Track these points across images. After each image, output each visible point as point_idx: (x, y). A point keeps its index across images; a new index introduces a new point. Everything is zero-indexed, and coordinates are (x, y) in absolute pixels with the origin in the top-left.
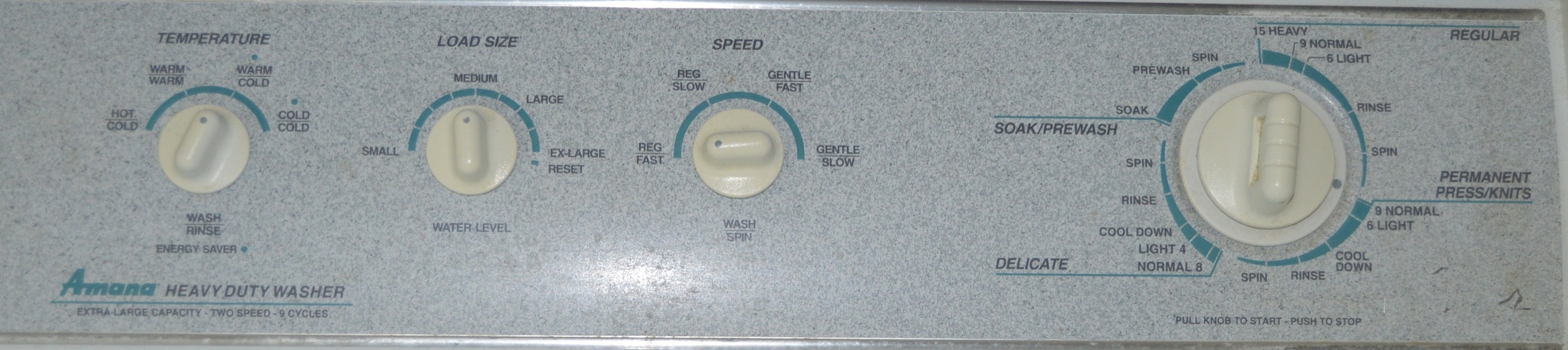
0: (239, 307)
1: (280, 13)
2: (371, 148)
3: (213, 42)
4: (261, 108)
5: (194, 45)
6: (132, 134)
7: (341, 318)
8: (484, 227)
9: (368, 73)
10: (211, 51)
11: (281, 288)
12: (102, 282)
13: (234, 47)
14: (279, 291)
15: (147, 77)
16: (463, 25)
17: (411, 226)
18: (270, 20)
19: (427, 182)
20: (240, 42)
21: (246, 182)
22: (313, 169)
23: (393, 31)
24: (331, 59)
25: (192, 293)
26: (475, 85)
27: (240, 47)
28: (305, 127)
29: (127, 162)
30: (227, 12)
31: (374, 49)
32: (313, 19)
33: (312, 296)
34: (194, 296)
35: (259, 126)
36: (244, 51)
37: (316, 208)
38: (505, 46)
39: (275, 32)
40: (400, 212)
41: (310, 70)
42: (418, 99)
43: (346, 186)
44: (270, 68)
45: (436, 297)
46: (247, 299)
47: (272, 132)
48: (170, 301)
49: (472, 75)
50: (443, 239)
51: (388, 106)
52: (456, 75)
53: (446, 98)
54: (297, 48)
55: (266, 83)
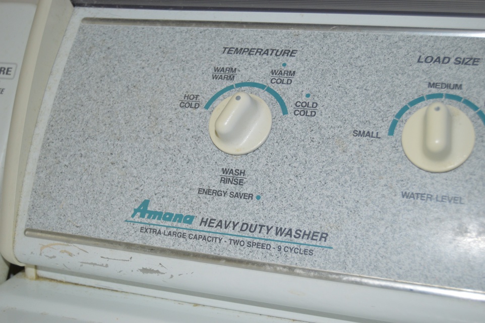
0: (249, 240)
1: (306, 37)
2: (360, 132)
3: (258, 54)
4: (283, 98)
5: (245, 55)
6: (194, 111)
7: (323, 257)
8: (443, 199)
9: (363, 78)
10: (256, 59)
11: (281, 229)
12: (159, 211)
13: (272, 59)
14: (279, 231)
15: (211, 75)
16: (438, 49)
17: (385, 193)
18: (299, 41)
19: (400, 160)
20: (276, 55)
21: (266, 149)
22: (315, 143)
23: (385, 51)
24: (337, 68)
25: (218, 225)
26: (444, 91)
27: (276, 58)
28: (313, 113)
29: (189, 129)
30: (270, 36)
31: (369, 63)
32: (329, 42)
33: (303, 238)
34: (219, 227)
35: (280, 111)
36: (277, 61)
37: (314, 172)
38: (470, 64)
39: (301, 49)
40: (376, 181)
41: (322, 74)
42: (399, 98)
43: (337, 158)
44: (294, 72)
45: (399, 250)
46: (256, 234)
47: (289, 115)
48: (202, 229)
49: (442, 84)
50: (409, 205)
51: (375, 102)
52: (430, 83)
53: (421, 99)
54: (314, 60)
55: (289, 82)
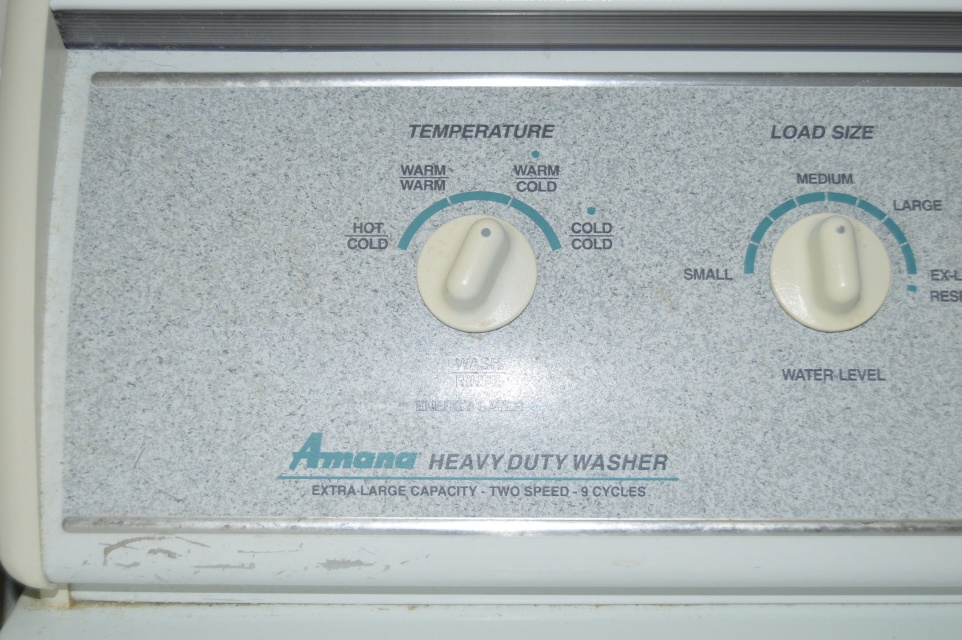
0: (527, 483)
1: (564, 98)
2: (696, 270)
3: (481, 135)
4: (547, 218)
5: (457, 139)
6: (380, 254)
7: (664, 497)
8: (850, 375)
9: (683, 172)
10: (479, 147)
11: (583, 457)
12: (345, 451)
13: (508, 142)
14: (580, 462)
15: (398, 181)
16: (801, 112)
17: (754, 374)
18: (553, 108)
19: (772, 315)
20: (516, 135)
21: (533, 316)
22: (620, 298)
23: (712, 120)
24: (634, 155)
25: (464, 465)
26: (825, 188)
27: (516, 141)
28: (608, 244)
29: (376, 291)
30: (496, 98)
31: (689, 143)
32: (608, 106)
33: (624, 468)
34: (467, 468)
35: (546, 242)
36: (520, 147)
37: (627, 350)
38: (859, 138)
39: (559, 122)
40: (738, 355)
41: (609, 169)
42: (752, 205)
43: (664, 321)
44: (557, 167)
45: (790, 468)
46: (539, 472)
47: (563, 250)
48: (434, 476)
49: (820, 175)
50: (797, 391)
51: (713, 215)
52: (799, 175)
53: (789, 205)
54: (590, 142)
55: (552, 187)
